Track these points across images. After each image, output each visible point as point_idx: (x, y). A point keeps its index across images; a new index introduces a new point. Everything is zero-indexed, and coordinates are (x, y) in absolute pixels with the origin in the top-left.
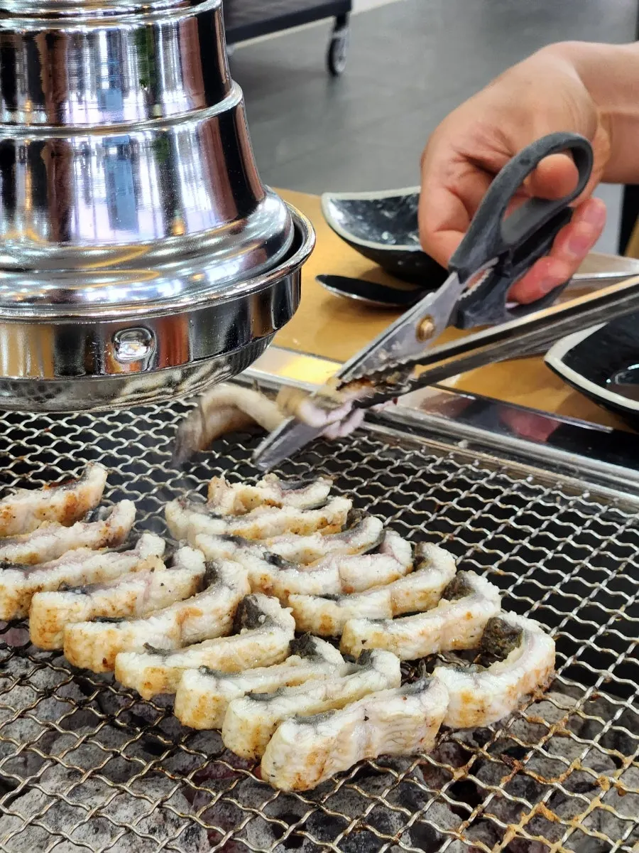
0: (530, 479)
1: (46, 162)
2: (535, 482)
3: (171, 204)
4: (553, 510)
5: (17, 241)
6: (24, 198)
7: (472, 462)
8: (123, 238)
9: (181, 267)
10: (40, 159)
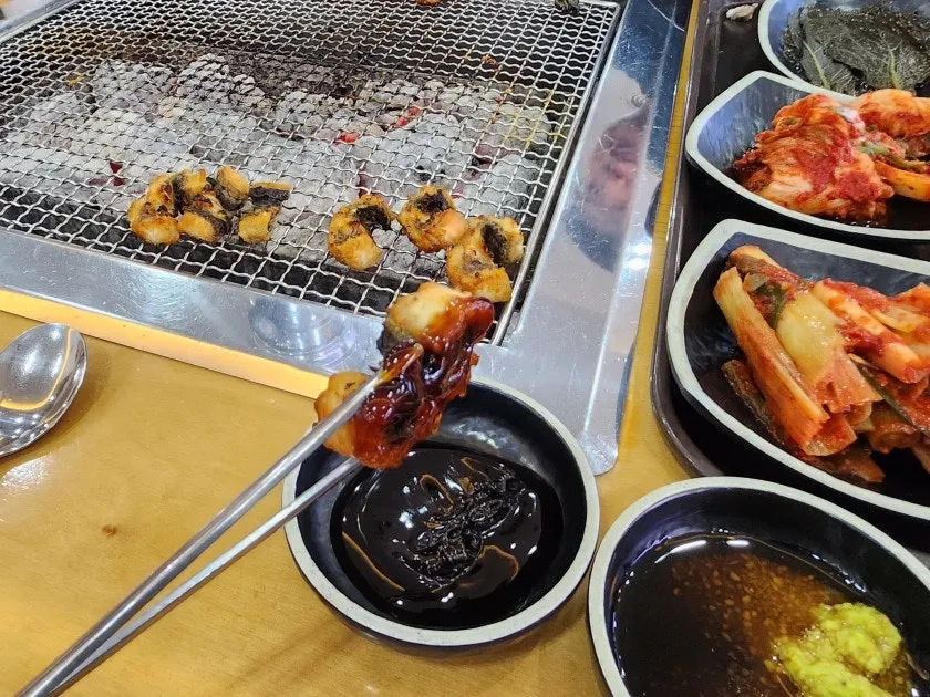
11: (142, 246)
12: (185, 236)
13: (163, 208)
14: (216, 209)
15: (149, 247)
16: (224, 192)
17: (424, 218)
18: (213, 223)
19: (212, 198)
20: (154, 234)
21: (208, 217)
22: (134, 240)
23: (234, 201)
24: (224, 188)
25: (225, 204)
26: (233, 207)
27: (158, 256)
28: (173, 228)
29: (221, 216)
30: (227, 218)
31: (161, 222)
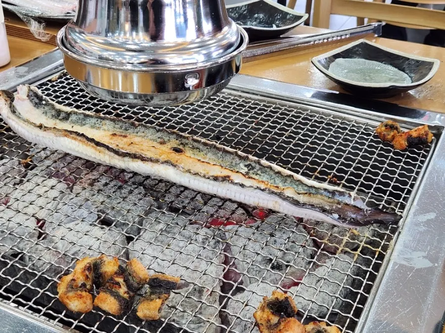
0: (309, 111)
1: (149, 8)
2: (311, 112)
3: (199, 29)
4: (322, 122)
5: (139, 40)
6: (141, 23)
7: (286, 106)
8: (180, 40)
9: (202, 50)
10: (147, 7)
11: (64, 312)
12: (97, 308)
13: (84, 285)
14: (123, 290)
15: (70, 314)
16: (130, 278)
17: (275, 319)
18: (120, 301)
19: (120, 280)
20: (75, 305)
21: (117, 296)
22: (59, 307)
23: (135, 285)
24: (130, 275)
25: (129, 286)
26: (135, 290)
27: (76, 323)
28: (89, 302)
29: (126, 296)
30: (130, 297)
31: (81, 297)
